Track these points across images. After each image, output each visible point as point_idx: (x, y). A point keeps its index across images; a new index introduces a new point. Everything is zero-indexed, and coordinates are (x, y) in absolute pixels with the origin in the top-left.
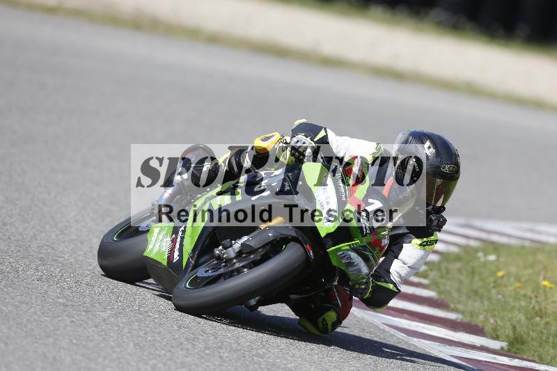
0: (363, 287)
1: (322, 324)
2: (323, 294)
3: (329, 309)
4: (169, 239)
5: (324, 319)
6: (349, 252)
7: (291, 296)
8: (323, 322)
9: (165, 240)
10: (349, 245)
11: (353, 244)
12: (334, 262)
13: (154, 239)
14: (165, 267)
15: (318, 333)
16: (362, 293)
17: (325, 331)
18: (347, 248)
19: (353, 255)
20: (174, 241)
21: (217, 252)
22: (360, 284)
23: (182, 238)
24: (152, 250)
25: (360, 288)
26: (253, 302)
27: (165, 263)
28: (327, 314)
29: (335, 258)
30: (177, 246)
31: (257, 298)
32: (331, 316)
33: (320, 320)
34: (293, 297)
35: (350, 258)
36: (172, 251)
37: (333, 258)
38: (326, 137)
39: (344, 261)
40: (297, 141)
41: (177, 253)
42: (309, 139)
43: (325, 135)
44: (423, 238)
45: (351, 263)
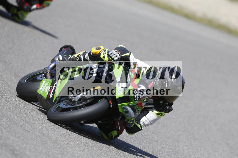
1: (110, 136)
2: (112, 123)
3: (114, 130)
4: (49, 87)
5: (111, 134)
6: (128, 107)
8: (110, 135)
10: (128, 104)
11: (129, 104)
12: (120, 110)
14: (45, 100)
17: (111, 138)
18: (127, 105)
19: (129, 108)
20: (51, 88)
21: (70, 97)
22: (130, 121)
23: (55, 88)
24: (41, 90)
26: (82, 122)
27: (46, 98)
28: (113, 132)
29: (121, 109)
30: (52, 91)
32: (115, 133)
33: (110, 134)
34: (100, 122)
35: (127, 109)
36: (50, 93)
37: (120, 108)
38: (129, 56)
39: (124, 110)
40: (112, 53)
41: (51, 94)
42: (117, 53)
43: (129, 55)
44: (159, 111)
45: (127, 112)
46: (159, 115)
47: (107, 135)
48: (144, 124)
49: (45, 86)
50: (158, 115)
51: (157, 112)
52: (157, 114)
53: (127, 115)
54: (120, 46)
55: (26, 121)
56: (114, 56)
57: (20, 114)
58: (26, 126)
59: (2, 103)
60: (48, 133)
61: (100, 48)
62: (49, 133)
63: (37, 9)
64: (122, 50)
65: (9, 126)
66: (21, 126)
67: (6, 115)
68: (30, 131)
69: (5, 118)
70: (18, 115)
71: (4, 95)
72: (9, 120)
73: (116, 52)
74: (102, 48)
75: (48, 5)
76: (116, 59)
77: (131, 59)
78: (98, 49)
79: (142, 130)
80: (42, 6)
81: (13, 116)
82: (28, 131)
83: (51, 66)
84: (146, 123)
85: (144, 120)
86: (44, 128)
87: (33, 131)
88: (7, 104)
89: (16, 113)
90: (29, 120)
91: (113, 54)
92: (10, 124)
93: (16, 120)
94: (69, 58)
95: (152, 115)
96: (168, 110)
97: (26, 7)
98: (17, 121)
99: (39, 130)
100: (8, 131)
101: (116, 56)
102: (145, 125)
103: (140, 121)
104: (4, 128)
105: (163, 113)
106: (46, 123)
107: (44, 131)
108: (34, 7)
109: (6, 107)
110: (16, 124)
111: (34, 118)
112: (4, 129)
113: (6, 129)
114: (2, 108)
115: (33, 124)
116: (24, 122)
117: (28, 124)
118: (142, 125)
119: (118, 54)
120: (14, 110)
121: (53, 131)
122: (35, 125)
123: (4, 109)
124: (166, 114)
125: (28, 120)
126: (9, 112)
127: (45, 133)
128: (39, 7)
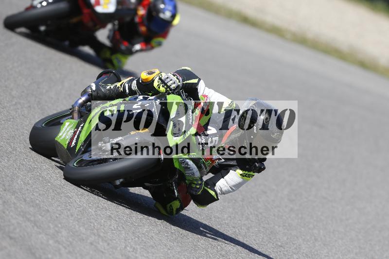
0: (198, 187)
1: (169, 208)
3: (175, 199)
4: (72, 131)
5: (171, 206)
6: (188, 160)
7: (145, 184)
9: (70, 131)
12: (176, 165)
13: (64, 129)
14: (65, 150)
15: (165, 213)
16: (196, 191)
17: (171, 213)
20: (75, 133)
22: (197, 185)
23: (80, 132)
25: (196, 187)
26: (118, 182)
27: (66, 147)
28: (173, 202)
30: (76, 136)
31: (121, 180)
32: (176, 204)
34: (147, 184)
35: (187, 164)
36: (72, 139)
37: (175, 162)
38: (197, 84)
39: (183, 165)
40: (168, 78)
41: (74, 141)
42: (175, 78)
43: (197, 82)
44: (245, 171)
45: (187, 168)
46: (245, 176)
47: (165, 208)
48: (221, 190)
49: (68, 129)
50: (243, 176)
51: (241, 172)
52: (241, 175)
53: (187, 173)
54: (183, 68)
55: (99, 236)
56: (171, 82)
57: (89, 223)
58: (99, 244)
59: (59, 206)
60: (134, 255)
61: (154, 73)
62: (137, 255)
63: (141, 50)
64: (186, 74)
65: (71, 243)
66: (91, 244)
67: (66, 226)
68: (106, 251)
69: (66, 230)
70: (86, 226)
71: (63, 192)
72: (71, 233)
73: (174, 75)
74: (157, 72)
75: (160, 44)
76: (173, 86)
77: (200, 89)
78: (150, 73)
79: (218, 199)
80: (149, 47)
81: (77, 226)
82: (102, 252)
83: (80, 101)
84: (224, 189)
85: (222, 184)
86: (128, 246)
87: (110, 253)
88: (68, 208)
89: (83, 223)
90: (104, 233)
91: (169, 80)
92: (73, 240)
93: (83, 234)
94: (108, 87)
95: (234, 176)
96: (258, 169)
97: (123, 47)
98: (84, 236)
99: (120, 249)
100: (70, 252)
101: (174, 83)
102: (223, 193)
103: (215, 185)
104: (64, 247)
105: (252, 173)
106: (132, 239)
107: (129, 252)
108: (138, 47)
109: (67, 212)
110: (83, 240)
111: (112, 230)
112: (63, 249)
113: (66, 248)
114: (59, 214)
115: (111, 240)
116: (96, 238)
117: (102, 240)
118: (219, 192)
119: (177, 79)
120: (79, 217)
121: (142, 251)
122: (114, 241)
123: (62, 215)
124: (256, 174)
125: (102, 234)
126: (72, 220)
127: (130, 255)
128: (144, 47)
